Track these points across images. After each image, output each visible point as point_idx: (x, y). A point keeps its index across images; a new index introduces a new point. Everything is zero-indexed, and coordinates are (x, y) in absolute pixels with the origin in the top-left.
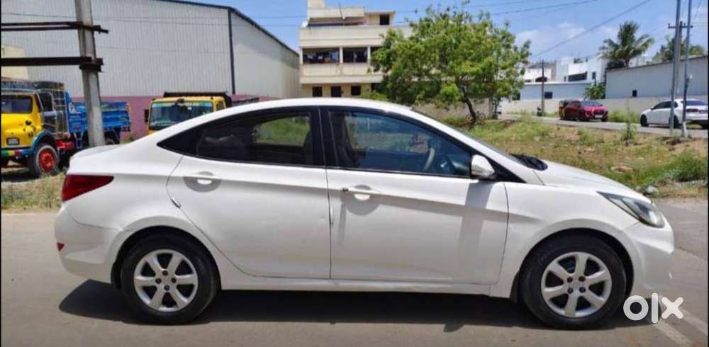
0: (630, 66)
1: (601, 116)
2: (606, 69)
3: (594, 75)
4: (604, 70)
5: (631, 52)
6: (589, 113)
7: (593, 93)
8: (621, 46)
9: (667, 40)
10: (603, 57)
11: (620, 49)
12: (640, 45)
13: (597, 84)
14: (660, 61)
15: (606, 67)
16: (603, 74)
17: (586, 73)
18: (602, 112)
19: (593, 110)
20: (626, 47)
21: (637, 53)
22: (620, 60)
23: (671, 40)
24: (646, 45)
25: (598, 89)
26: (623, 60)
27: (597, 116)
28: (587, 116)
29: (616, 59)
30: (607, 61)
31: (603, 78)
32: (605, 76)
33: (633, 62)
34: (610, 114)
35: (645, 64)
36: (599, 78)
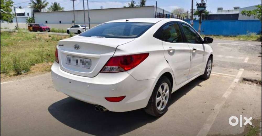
0: (42, 12)
1: (48, 30)
2: (33, 12)
3: (28, 14)
4: (32, 13)
5: (42, 6)
6: (44, 29)
7: (29, 21)
8: (37, 4)
9: (52, 4)
10: (31, 7)
11: (37, 5)
12: (44, 4)
13: (31, 18)
14: (51, 11)
15: (32, 11)
16: (32, 14)
17: (25, 13)
18: (48, 29)
19: (45, 28)
20: (40, 4)
21: (44, 7)
22: (38, 9)
23: (53, 4)
24: (46, 4)
25: (31, 20)
26: (39, 10)
27: (47, 30)
28: (43, 30)
29: (36, 8)
30: (33, 9)
31: (33, 16)
32: (33, 15)
33: (42, 10)
34: (51, 29)
35: (46, 11)
36: (30, 16)
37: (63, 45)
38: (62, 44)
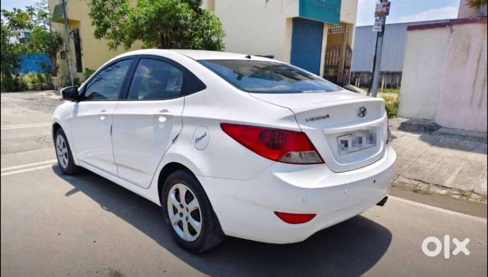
37: (328, 116)
38: (325, 114)
